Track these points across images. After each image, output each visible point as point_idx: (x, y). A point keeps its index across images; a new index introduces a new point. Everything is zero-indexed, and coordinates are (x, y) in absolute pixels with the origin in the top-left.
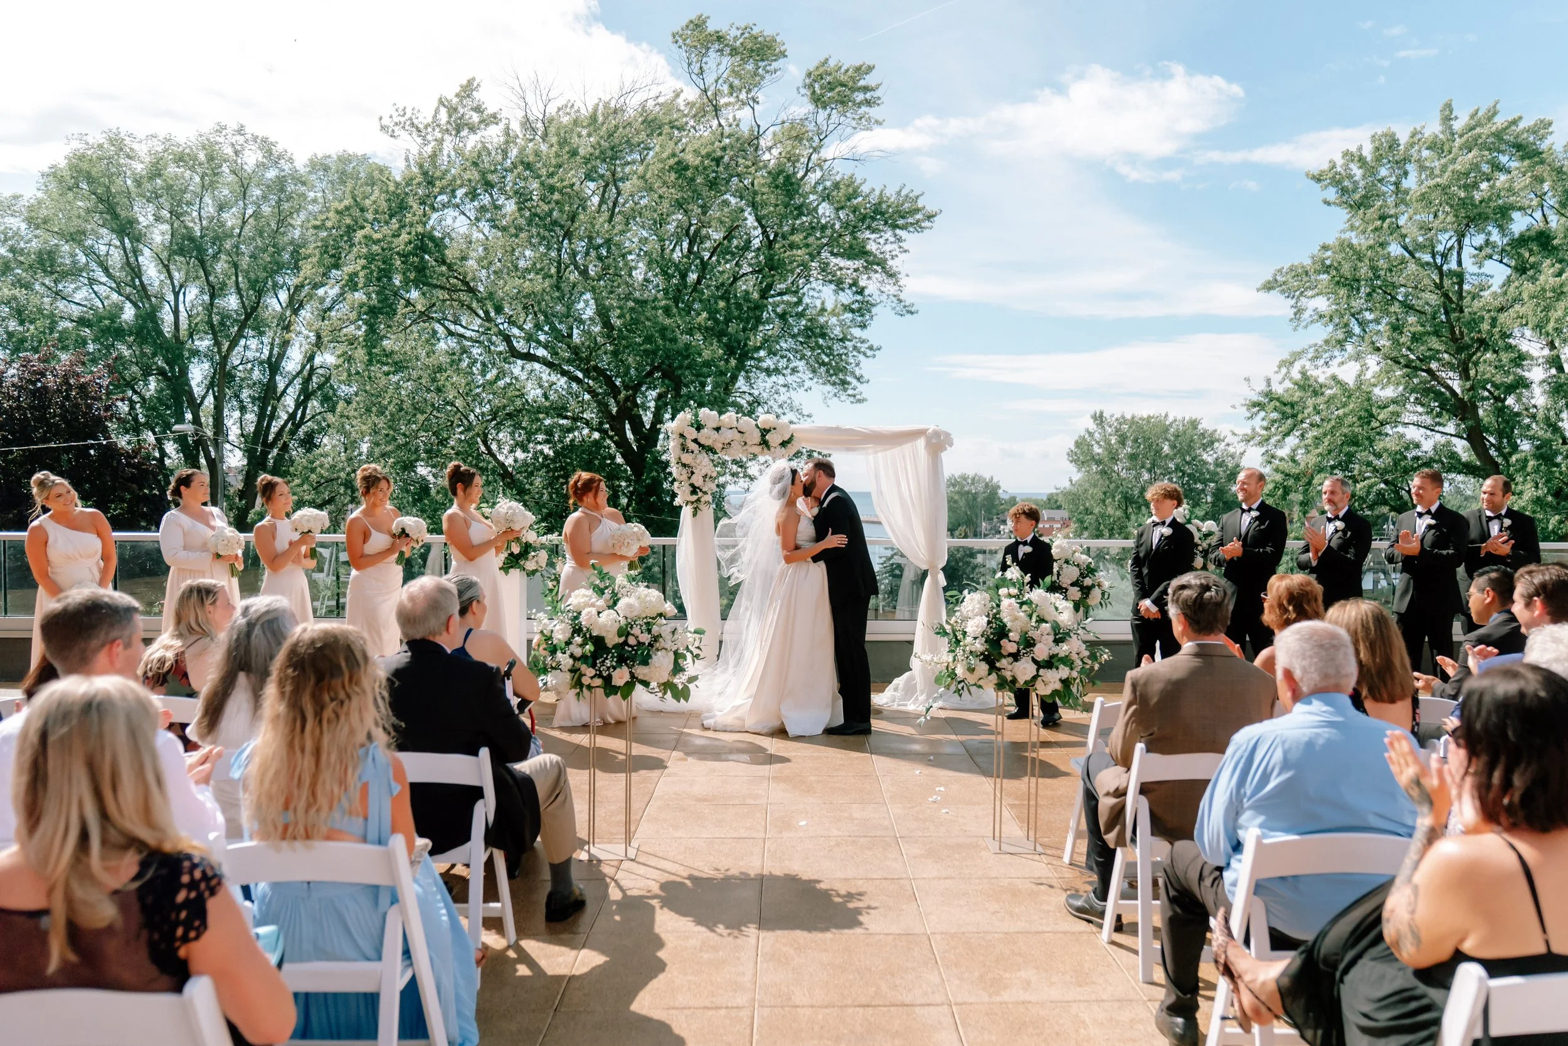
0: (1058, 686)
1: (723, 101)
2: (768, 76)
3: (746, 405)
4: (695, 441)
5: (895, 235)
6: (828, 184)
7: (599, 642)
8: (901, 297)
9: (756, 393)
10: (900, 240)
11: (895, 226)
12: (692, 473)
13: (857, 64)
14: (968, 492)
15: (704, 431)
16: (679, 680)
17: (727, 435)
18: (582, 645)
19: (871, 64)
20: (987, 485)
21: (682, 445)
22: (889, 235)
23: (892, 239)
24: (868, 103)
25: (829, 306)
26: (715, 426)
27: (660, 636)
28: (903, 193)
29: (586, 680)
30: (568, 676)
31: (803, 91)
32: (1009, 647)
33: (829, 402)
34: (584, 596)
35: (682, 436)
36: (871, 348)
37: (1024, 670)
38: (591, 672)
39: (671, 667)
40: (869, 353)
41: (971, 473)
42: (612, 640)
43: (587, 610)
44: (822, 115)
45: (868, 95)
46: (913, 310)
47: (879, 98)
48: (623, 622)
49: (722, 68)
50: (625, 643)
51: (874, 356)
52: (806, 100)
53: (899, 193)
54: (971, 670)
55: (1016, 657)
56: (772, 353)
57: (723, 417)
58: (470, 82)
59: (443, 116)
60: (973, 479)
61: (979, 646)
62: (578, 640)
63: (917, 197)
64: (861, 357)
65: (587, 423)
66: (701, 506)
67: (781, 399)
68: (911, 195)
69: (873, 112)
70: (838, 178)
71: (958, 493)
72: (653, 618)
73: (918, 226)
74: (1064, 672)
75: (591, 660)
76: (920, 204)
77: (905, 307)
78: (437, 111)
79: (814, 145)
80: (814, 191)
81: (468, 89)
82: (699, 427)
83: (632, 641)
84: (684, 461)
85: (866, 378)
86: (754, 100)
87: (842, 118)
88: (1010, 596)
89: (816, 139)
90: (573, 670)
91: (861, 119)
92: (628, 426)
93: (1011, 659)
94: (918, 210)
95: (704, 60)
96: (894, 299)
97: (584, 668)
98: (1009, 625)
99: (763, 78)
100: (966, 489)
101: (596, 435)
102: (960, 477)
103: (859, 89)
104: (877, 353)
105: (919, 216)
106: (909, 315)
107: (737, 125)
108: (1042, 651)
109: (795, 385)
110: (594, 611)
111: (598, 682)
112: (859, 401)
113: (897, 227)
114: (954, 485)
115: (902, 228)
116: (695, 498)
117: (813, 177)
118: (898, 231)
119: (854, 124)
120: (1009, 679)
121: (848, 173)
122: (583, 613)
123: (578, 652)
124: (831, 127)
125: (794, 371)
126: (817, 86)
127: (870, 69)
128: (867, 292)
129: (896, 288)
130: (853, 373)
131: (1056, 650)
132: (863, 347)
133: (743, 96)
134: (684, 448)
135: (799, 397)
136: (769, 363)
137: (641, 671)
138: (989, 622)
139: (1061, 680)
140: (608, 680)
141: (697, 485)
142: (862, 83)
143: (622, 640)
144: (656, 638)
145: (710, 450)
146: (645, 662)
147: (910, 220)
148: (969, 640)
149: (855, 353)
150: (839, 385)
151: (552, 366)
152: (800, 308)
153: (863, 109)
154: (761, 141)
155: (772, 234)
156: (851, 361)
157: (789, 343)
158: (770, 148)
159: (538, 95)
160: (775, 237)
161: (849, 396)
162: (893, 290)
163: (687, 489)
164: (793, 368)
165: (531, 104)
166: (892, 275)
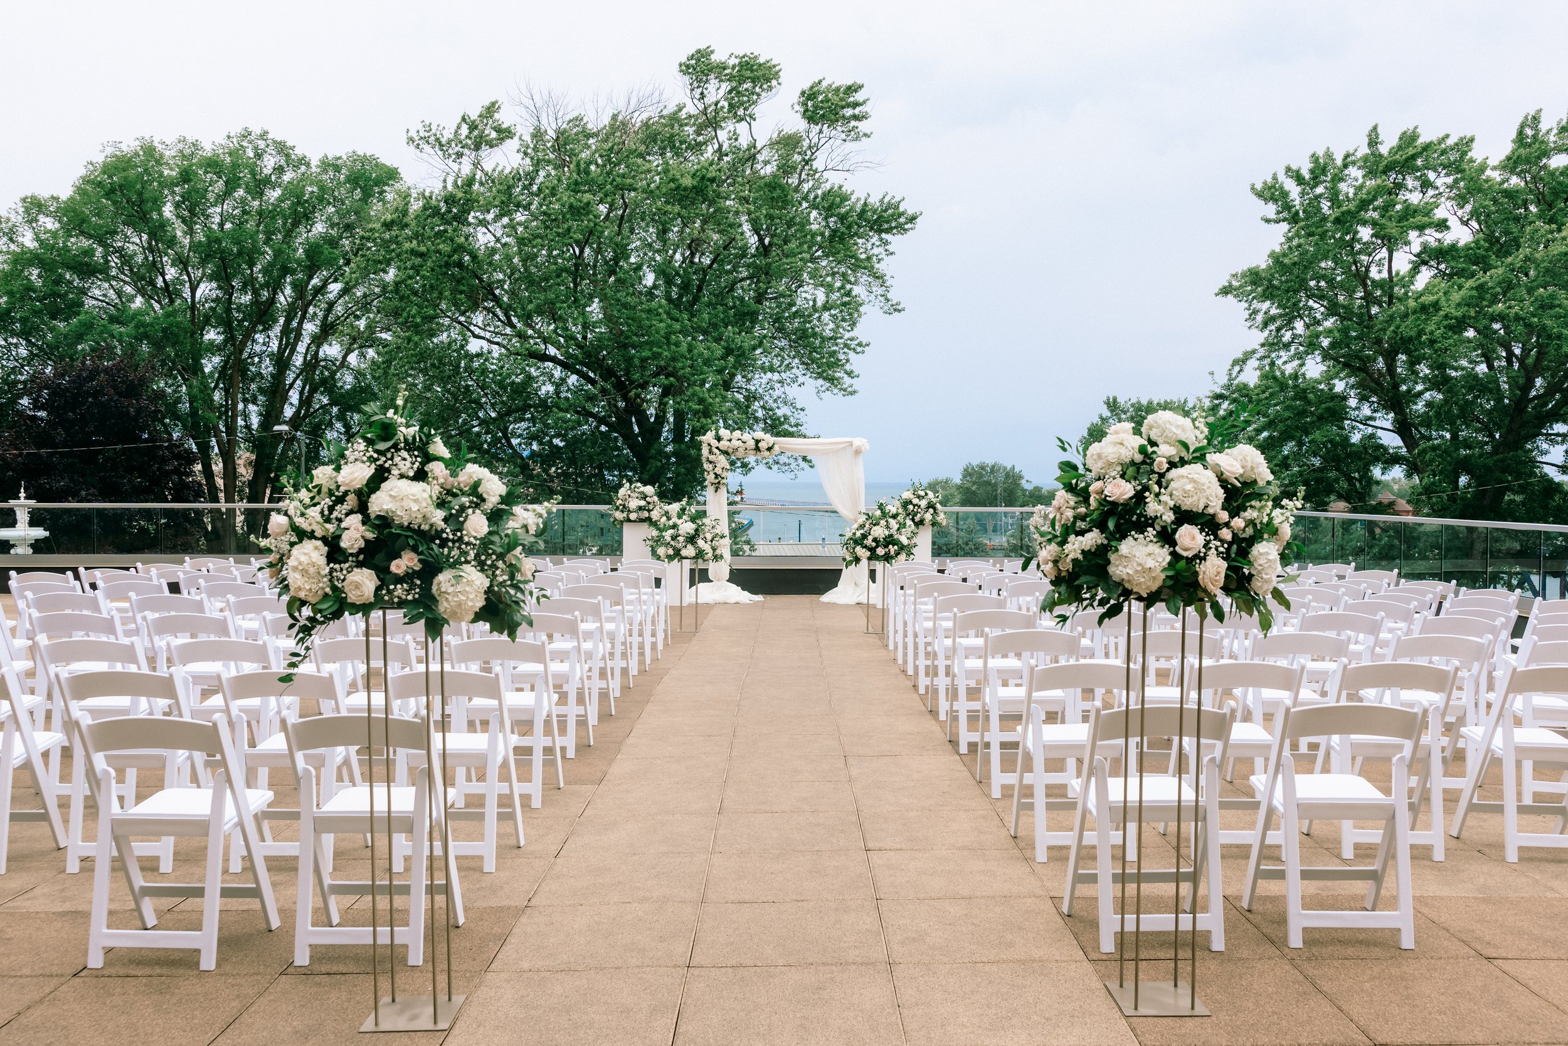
1: (721, 116)
2: (763, 94)
4: (717, 448)
5: (881, 240)
6: (820, 192)
8: (889, 297)
9: (753, 388)
10: (886, 243)
11: (880, 231)
12: (715, 466)
13: (849, 83)
14: (987, 483)
15: (722, 442)
17: (736, 444)
19: (861, 83)
20: (1007, 475)
21: (710, 449)
22: (875, 239)
23: (878, 243)
24: (855, 118)
28: (886, 200)
31: (797, 108)
33: (822, 395)
35: (710, 445)
36: (860, 345)
40: (859, 349)
41: (990, 461)
44: (814, 130)
45: (857, 111)
46: (900, 307)
47: (867, 113)
49: (722, 92)
51: (863, 352)
52: (799, 116)
53: (882, 201)
56: (766, 352)
58: (493, 104)
59: (465, 130)
60: (993, 468)
63: (898, 204)
64: (851, 354)
66: (721, 486)
67: (776, 394)
68: (893, 201)
69: (863, 126)
70: (828, 187)
71: (975, 483)
73: (901, 229)
76: (901, 209)
77: (892, 305)
78: (459, 127)
79: (807, 157)
80: (805, 198)
81: (491, 109)
82: (719, 441)
85: (856, 373)
86: (750, 116)
87: (833, 132)
89: (809, 153)
91: (850, 131)
92: (633, 420)
94: (900, 215)
95: (705, 86)
96: (882, 299)
99: (759, 95)
100: (984, 479)
101: (603, 428)
102: (978, 466)
103: (848, 105)
104: (866, 349)
105: (902, 220)
106: (896, 313)
107: (735, 142)
109: (789, 381)
112: (850, 394)
113: (882, 231)
114: (971, 476)
115: (887, 231)
116: (717, 480)
117: (805, 187)
118: (884, 235)
119: (843, 136)
121: (838, 183)
124: (822, 141)
126: (810, 103)
127: (861, 87)
128: (854, 293)
129: (884, 288)
130: (844, 369)
132: (853, 344)
133: (740, 113)
134: (711, 452)
135: (792, 391)
136: (764, 360)
141: (718, 473)
142: (851, 99)
145: (726, 453)
147: (894, 224)
149: (846, 350)
150: (831, 380)
151: (565, 365)
152: (794, 309)
153: (853, 123)
154: (758, 156)
155: (767, 241)
156: (841, 357)
157: (783, 343)
158: (766, 163)
159: (551, 113)
160: (770, 244)
161: (841, 389)
162: (880, 291)
163: (712, 476)
164: (788, 366)
165: (544, 121)
166: (879, 277)
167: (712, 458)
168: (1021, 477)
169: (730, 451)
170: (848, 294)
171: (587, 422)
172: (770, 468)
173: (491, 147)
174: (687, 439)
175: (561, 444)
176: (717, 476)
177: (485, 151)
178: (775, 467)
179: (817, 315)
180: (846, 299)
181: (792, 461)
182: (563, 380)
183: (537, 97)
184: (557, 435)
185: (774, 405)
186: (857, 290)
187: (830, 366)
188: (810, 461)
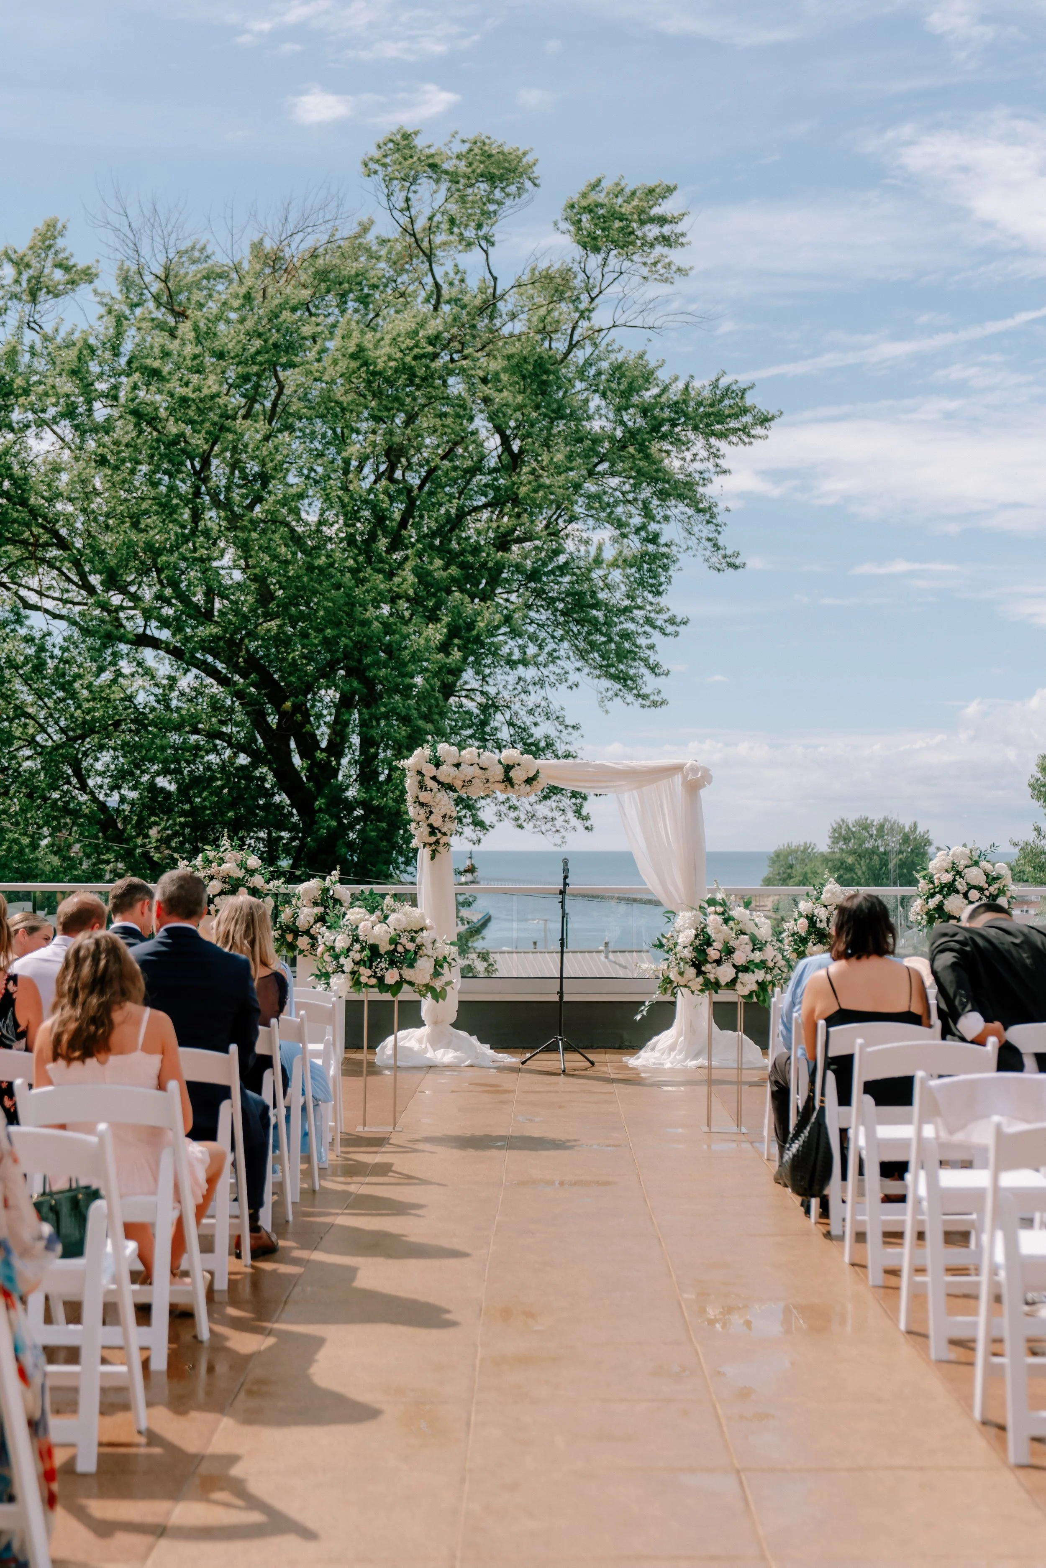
0: (755, 987)
1: (438, 239)
2: (508, 202)
3: (476, 711)
4: (434, 778)
5: (710, 448)
6: (605, 365)
7: (374, 948)
8: (721, 543)
9: (492, 691)
10: (717, 454)
11: (709, 435)
12: (431, 812)
13: (651, 184)
14: (874, 851)
15: (443, 768)
16: (438, 984)
17: (468, 771)
18: (361, 951)
19: (672, 184)
20: (906, 839)
21: (420, 782)
22: (700, 446)
23: (703, 454)
24: (665, 240)
25: (609, 554)
26: (455, 762)
27: (422, 945)
28: (723, 385)
29: (363, 979)
30: (349, 976)
31: (565, 226)
32: (713, 953)
33: (609, 705)
34: (358, 913)
35: (419, 773)
36: (672, 621)
37: (725, 973)
38: (369, 972)
39: (432, 971)
40: (670, 629)
41: (876, 817)
42: (385, 947)
43: (363, 924)
44: (595, 260)
45: (666, 230)
46: (738, 562)
47: (683, 235)
48: (393, 933)
49: (440, 198)
50: (395, 950)
51: (677, 634)
52: (567, 238)
53: (715, 385)
54: (681, 974)
55: (719, 962)
56: (515, 633)
57: (463, 752)
58: (51, 226)
60: (882, 826)
61: (688, 954)
62: (357, 947)
63: (744, 392)
64: (656, 636)
65: (228, 739)
66: (440, 849)
67: (532, 700)
68: (734, 387)
69: (675, 256)
70: (620, 357)
71: (853, 852)
72: (416, 932)
73: (744, 434)
74: (760, 975)
75: (369, 963)
76: (749, 400)
77: (725, 557)
79: (582, 307)
80: (581, 373)
81: (48, 236)
82: (438, 765)
83: (400, 949)
84: (421, 800)
85: (665, 668)
86: (486, 238)
87: (627, 264)
88: (716, 913)
89: (585, 297)
90: (353, 973)
91: (655, 264)
92: (293, 745)
93: (715, 965)
94: (745, 411)
95: (413, 188)
96: (709, 545)
97: (362, 970)
98: (713, 936)
99: (500, 203)
100: (869, 845)
101: (243, 760)
102: (857, 823)
103: (652, 220)
104: (682, 629)
105: (747, 419)
106: (731, 570)
107: (462, 281)
108: (740, 958)
109: (553, 678)
110: (369, 924)
111: (373, 981)
112: (655, 704)
113: (713, 433)
114: (846, 840)
115: (721, 436)
116: (433, 839)
117: (579, 356)
118: (713, 440)
119: (645, 271)
120: (713, 980)
121: (637, 350)
122: (361, 926)
123: (358, 957)
124: (609, 277)
125: (553, 657)
126: (585, 221)
127: (670, 190)
128: (662, 540)
129: (712, 527)
130: (645, 660)
131: (752, 956)
132: (661, 619)
133: (470, 233)
134: (422, 786)
135: (559, 697)
136: (510, 646)
137: (408, 974)
138: (696, 936)
139: (757, 982)
140: (381, 979)
141: (435, 825)
142: (656, 211)
143: (393, 947)
144: (420, 947)
145: (450, 787)
146: (411, 966)
147: (734, 424)
148: (679, 948)
149: (647, 628)
150: (623, 679)
151: (176, 653)
152: (562, 559)
153: (659, 249)
154: (501, 305)
155: (516, 446)
156: (642, 641)
157: (543, 616)
158: (513, 316)
159: (157, 239)
160: (522, 451)
161: (638, 696)
162: (706, 531)
163: (425, 830)
164: (550, 654)
165: (145, 251)
166: (707, 512)
167: (424, 796)
168: (928, 843)
169: (458, 784)
170: (653, 539)
171: (215, 750)
172: (521, 827)
173: (56, 296)
174: (382, 778)
175: (173, 788)
176: (433, 830)
177: (46, 303)
178: (529, 826)
179: (601, 572)
180: (651, 548)
181: (557, 814)
182: (173, 680)
183: (133, 212)
184: (165, 772)
185: (529, 720)
186: (670, 532)
187: (622, 655)
188: (587, 818)
